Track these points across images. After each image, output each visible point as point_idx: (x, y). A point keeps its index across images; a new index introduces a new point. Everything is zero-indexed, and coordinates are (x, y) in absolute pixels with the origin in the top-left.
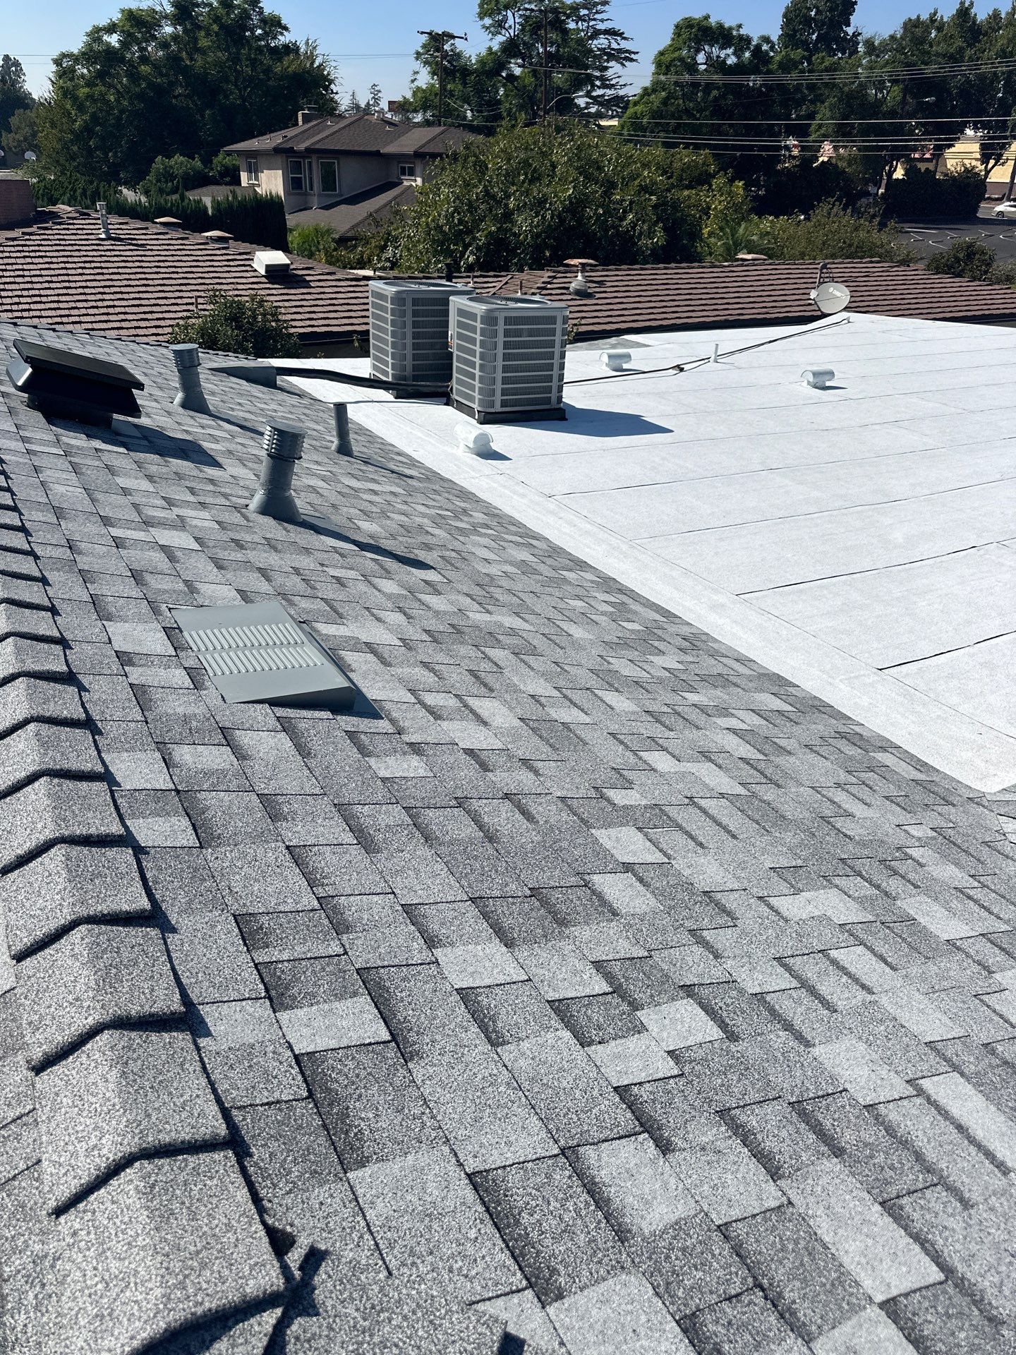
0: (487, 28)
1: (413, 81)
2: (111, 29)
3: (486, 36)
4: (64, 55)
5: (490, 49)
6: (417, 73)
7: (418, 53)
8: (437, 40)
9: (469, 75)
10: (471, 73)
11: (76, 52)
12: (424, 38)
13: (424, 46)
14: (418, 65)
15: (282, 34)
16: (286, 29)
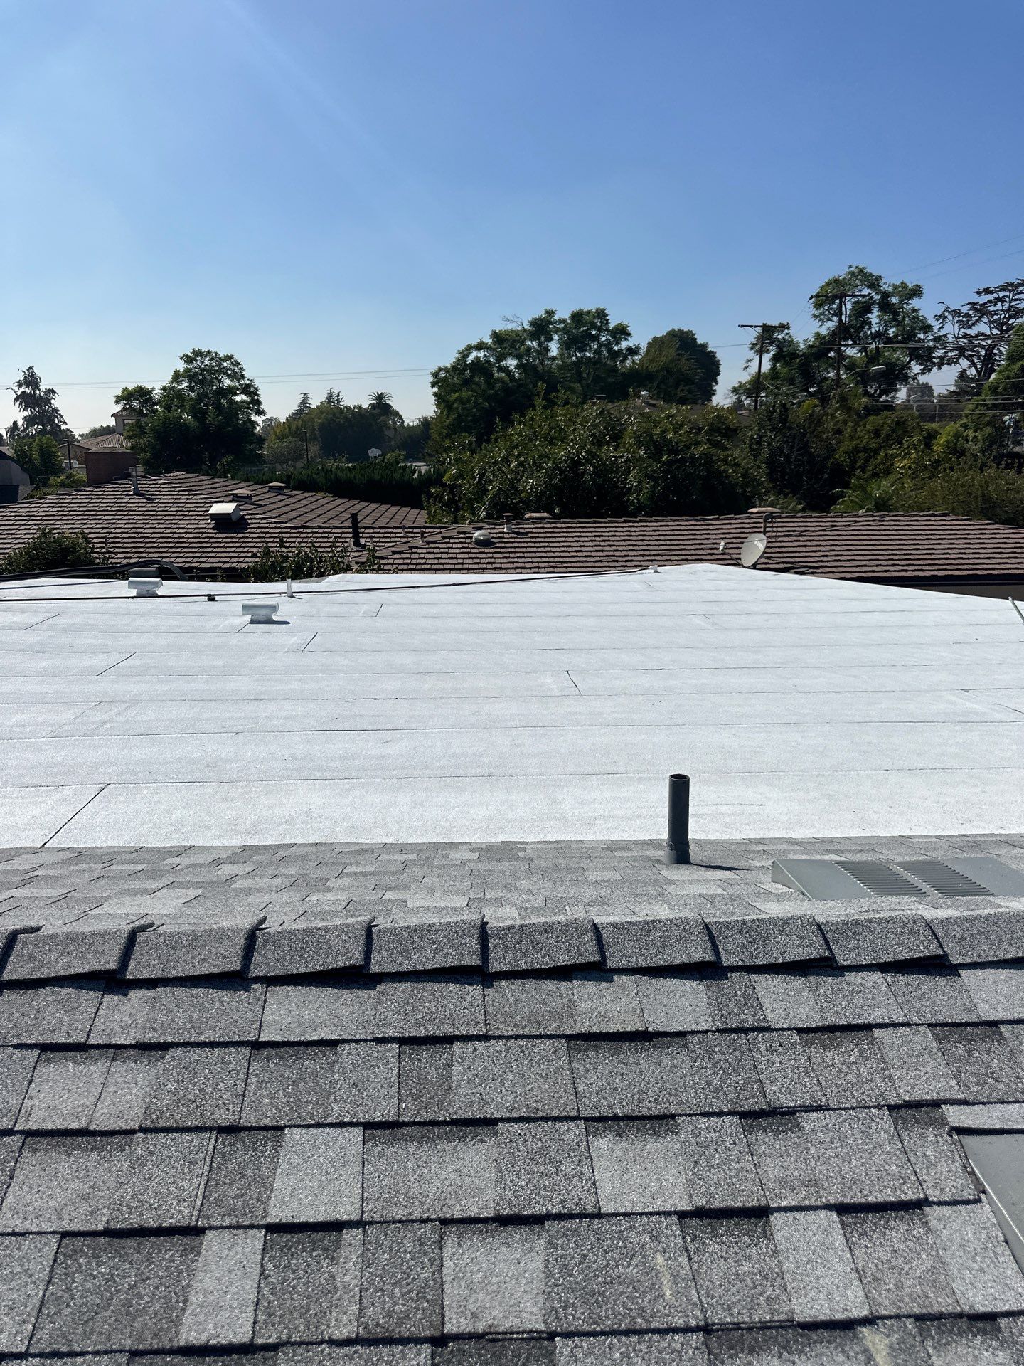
0: (818, 317)
1: (746, 368)
2: (480, 346)
3: (817, 323)
4: (440, 369)
5: (818, 334)
6: (751, 361)
7: (754, 345)
8: (767, 330)
9: (795, 358)
10: (798, 356)
11: (448, 365)
12: (759, 329)
13: (758, 338)
14: (752, 354)
15: (626, 339)
16: (629, 335)
